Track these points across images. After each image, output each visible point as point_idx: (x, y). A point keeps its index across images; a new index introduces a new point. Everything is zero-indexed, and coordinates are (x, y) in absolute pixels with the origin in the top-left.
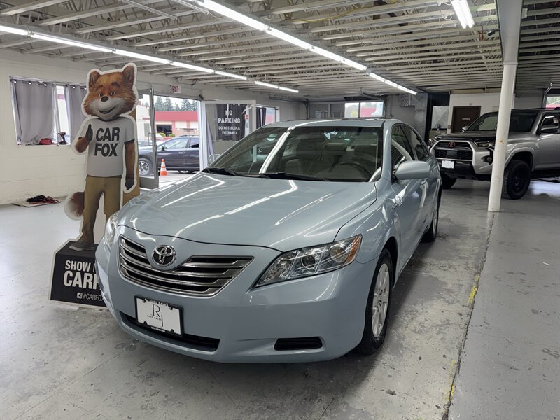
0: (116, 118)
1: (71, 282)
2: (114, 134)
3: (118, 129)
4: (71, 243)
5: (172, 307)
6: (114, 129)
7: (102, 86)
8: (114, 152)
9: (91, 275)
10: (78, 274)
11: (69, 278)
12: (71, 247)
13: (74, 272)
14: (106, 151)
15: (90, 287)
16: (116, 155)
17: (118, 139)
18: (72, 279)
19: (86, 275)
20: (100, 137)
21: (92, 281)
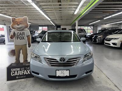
0: (23, 30)
1: (14, 74)
2: (23, 34)
3: (24, 33)
4: (12, 64)
5: (67, 70)
6: (23, 33)
7: (17, 22)
8: (23, 38)
9: (20, 71)
10: (16, 72)
11: (13, 73)
12: (12, 65)
13: (15, 72)
14: (21, 38)
15: (21, 74)
16: (24, 39)
17: (24, 35)
18: (14, 73)
19: (19, 72)
20: (18, 35)
21: (21, 73)
